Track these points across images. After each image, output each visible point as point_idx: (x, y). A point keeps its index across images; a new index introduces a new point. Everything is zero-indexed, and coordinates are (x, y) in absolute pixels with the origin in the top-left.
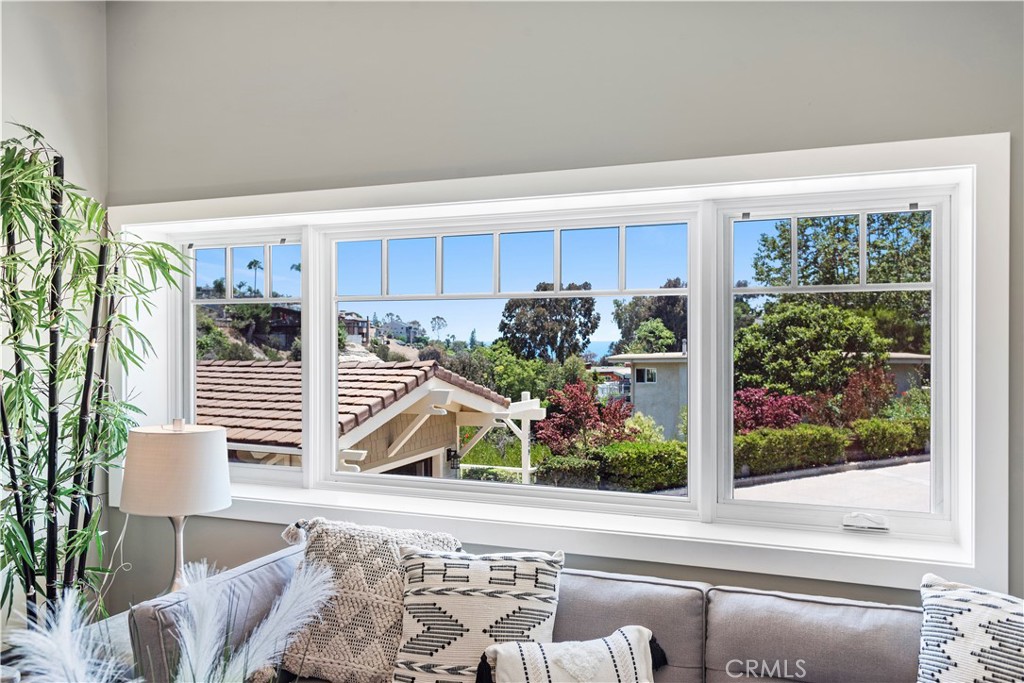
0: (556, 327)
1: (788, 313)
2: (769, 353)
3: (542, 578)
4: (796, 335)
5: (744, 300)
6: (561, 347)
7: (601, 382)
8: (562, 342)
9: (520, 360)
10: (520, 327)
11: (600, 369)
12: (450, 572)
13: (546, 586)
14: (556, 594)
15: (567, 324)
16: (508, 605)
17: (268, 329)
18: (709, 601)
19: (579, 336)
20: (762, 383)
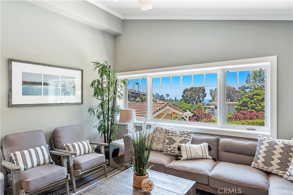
0: (196, 96)
1: (255, 93)
2: (249, 102)
3: (189, 134)
4: (256, 98)
5: (244, 89)
6: (197, 101)
7: (207, 109)
8: (197, 100)
9: (187, 104)
10: (187, 96)
11: (206, 106)
12: (173, 133)
13: (190, 136)
14: (191, 137)
15: (198, 95)
16: (183, 138)
17: (131, 97)
18: (219, 139)
19: (201, 98)
20: (247, 110)
